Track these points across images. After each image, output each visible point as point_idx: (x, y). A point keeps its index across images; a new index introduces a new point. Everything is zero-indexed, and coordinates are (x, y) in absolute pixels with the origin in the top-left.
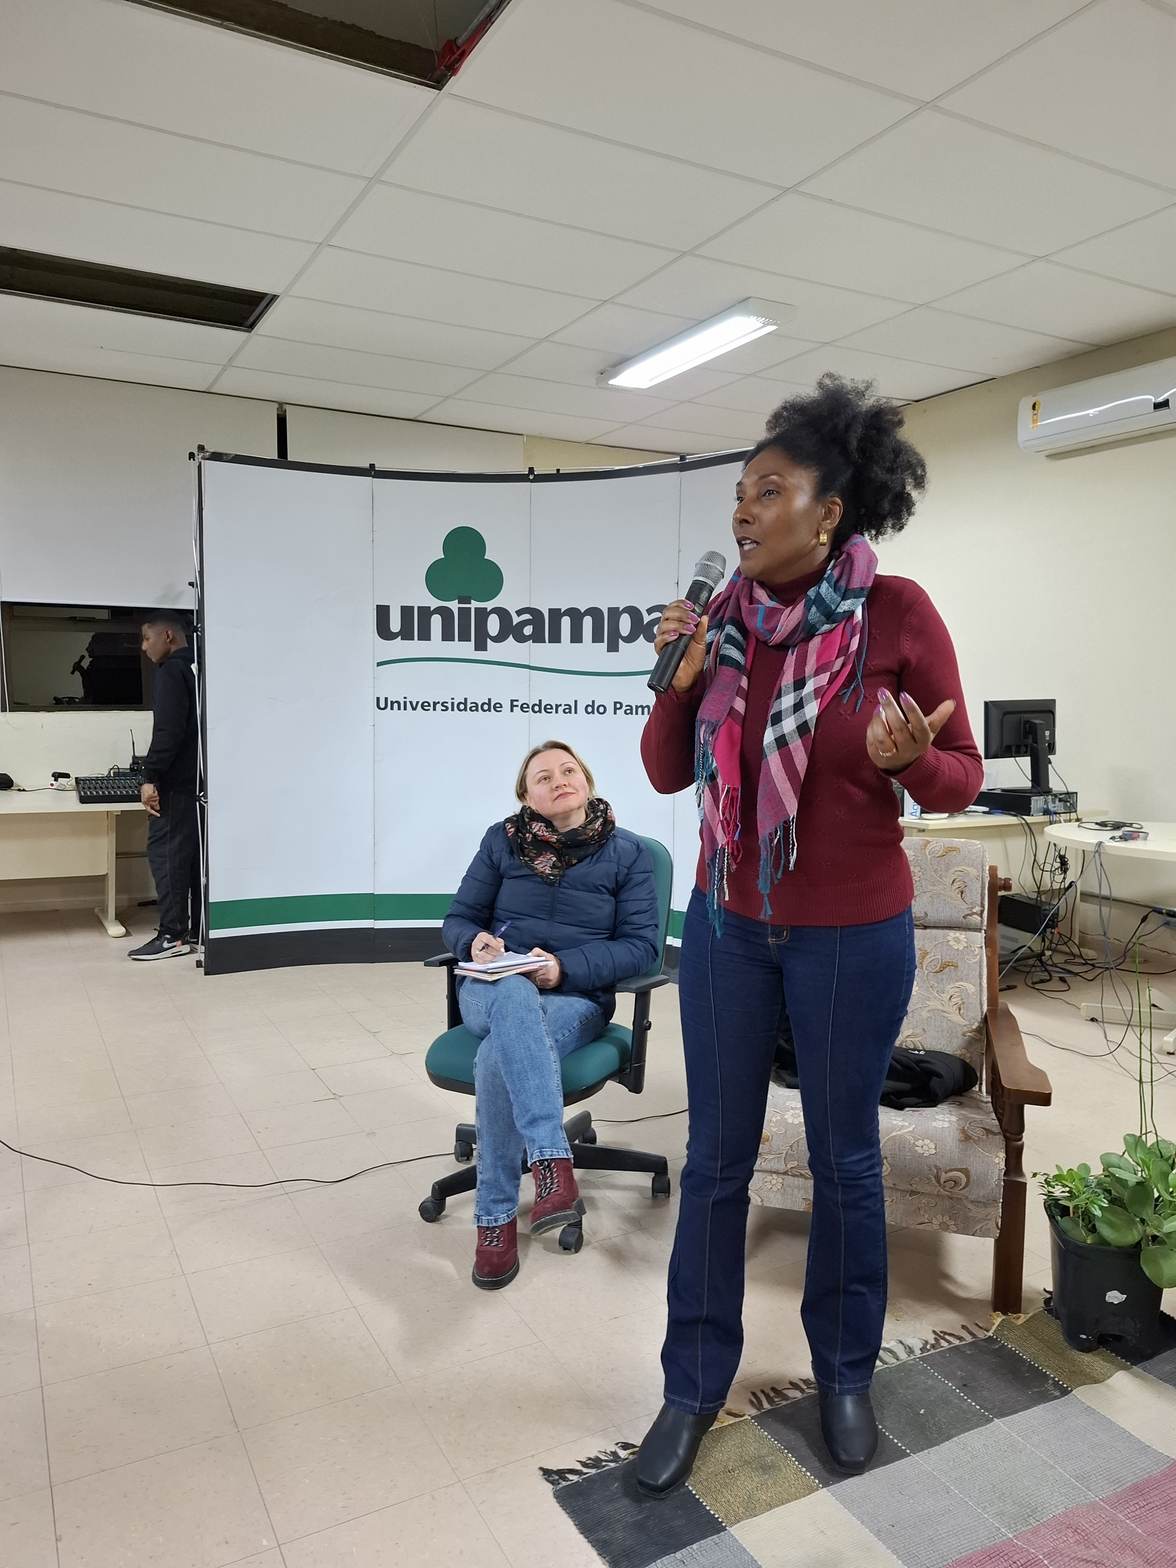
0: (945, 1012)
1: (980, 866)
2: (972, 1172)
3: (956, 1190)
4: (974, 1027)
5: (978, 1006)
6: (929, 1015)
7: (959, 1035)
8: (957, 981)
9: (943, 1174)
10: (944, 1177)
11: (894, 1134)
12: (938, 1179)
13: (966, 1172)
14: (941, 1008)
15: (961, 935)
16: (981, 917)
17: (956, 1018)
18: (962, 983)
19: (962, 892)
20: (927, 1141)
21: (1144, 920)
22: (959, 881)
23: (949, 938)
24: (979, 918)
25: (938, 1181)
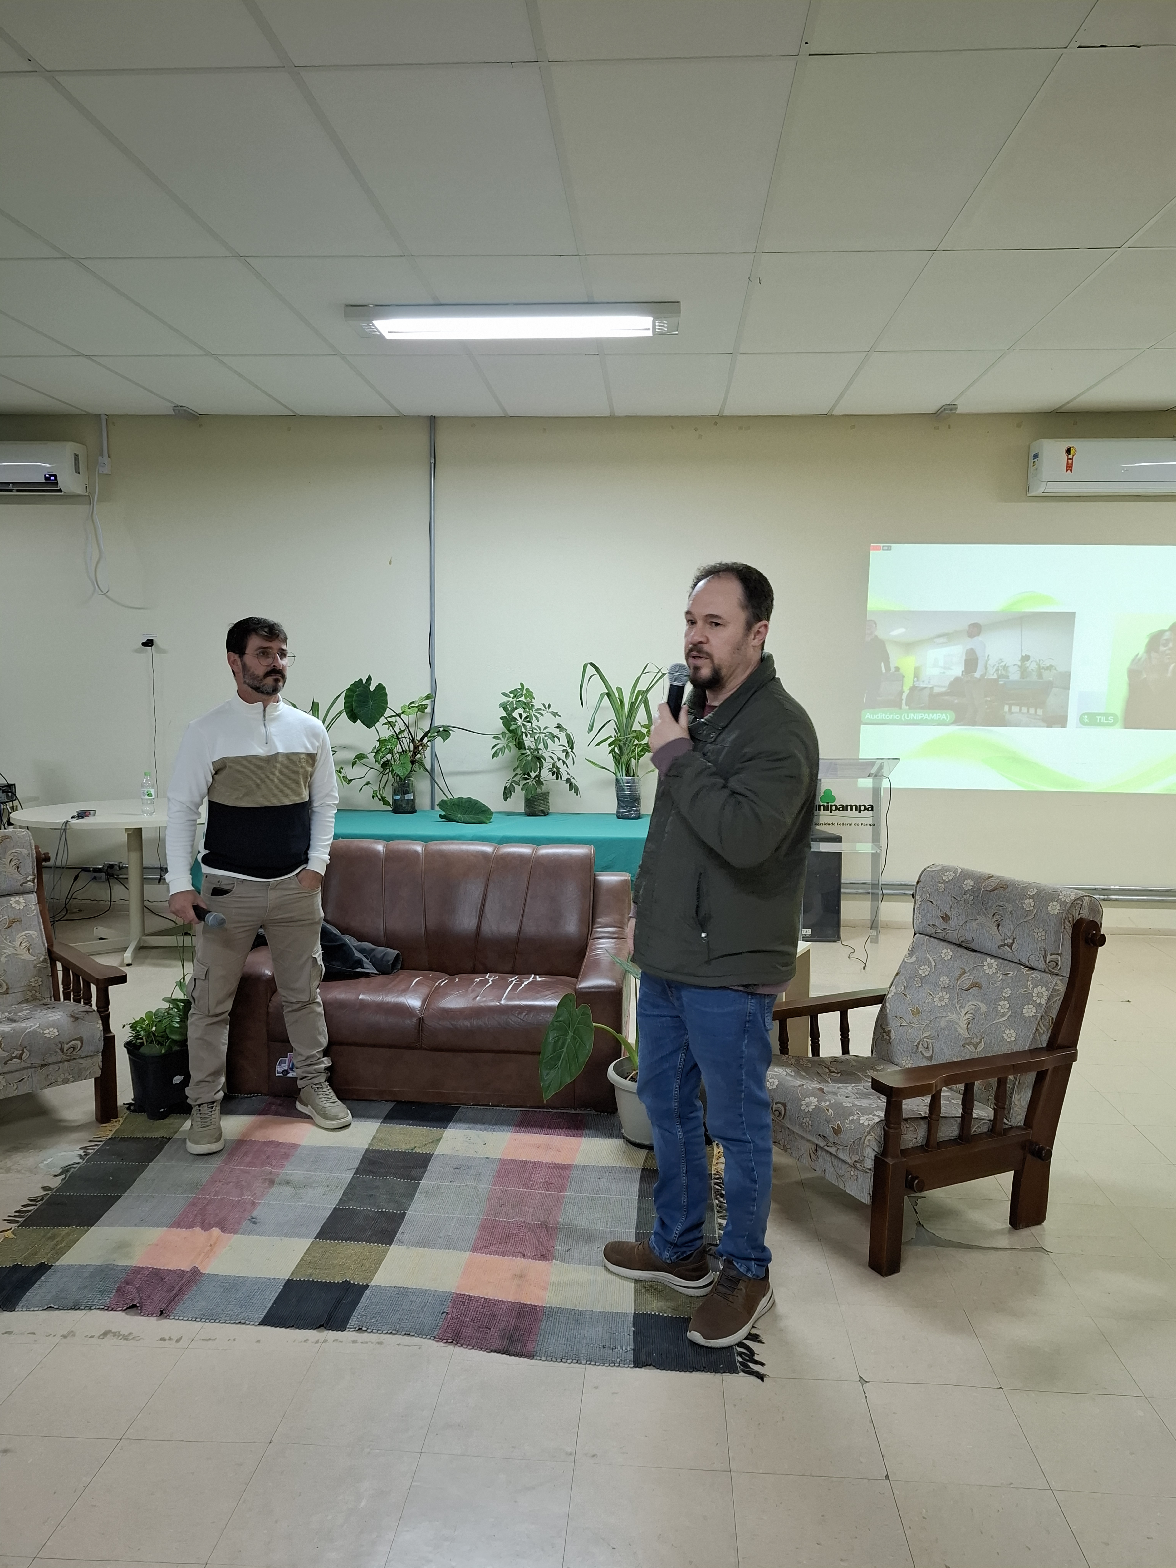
0: (17, 954)
1: (29, 846)
2: (84, 1038)
3: (74, 1053)
4: (41, 960)
5: (42, 945)
6: (6, 959)
7: (32, 967)
8: (23, 931)
9: (65, 1045)
10: (66, 1047)
11: (28, 1031)
12: (62, 1050)
13: (81, 1039)
14: (15, 952)
15: (21, 899)
16: (34, 883)
17: (27, 956)
18: (27, 932)
19: (18, 867)
20: (51, 1029)
21: (76, 878)
22: (15, 860)
23: (11, 902)
24: (32, 884)
25: (63, 1052)
